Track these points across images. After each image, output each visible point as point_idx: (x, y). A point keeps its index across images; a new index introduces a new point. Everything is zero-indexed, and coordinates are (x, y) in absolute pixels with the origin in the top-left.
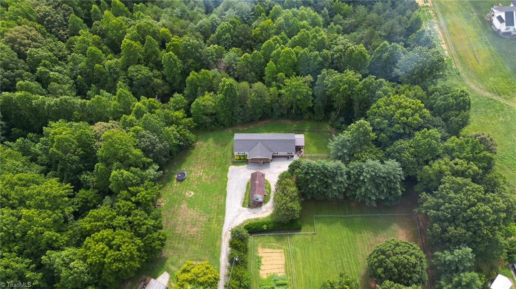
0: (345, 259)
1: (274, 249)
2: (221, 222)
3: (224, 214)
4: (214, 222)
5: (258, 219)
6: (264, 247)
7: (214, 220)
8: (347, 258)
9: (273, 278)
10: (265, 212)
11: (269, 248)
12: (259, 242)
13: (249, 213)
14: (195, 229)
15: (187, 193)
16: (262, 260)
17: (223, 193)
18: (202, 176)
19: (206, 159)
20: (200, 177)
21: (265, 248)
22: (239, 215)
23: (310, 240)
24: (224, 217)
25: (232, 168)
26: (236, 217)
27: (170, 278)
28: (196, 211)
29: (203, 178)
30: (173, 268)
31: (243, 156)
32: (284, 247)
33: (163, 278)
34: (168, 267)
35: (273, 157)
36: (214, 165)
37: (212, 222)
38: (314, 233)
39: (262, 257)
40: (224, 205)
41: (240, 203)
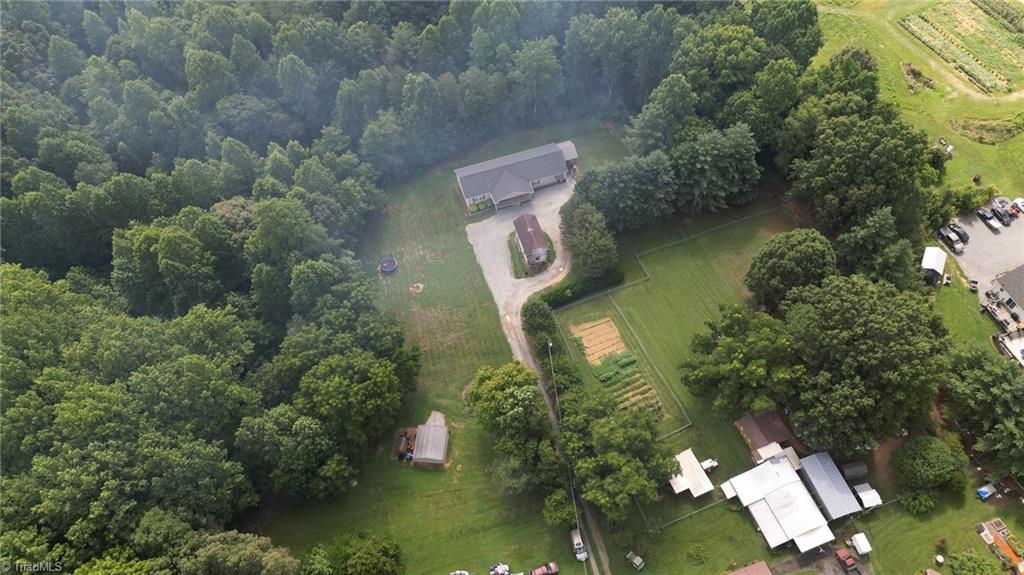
0: (709, 299)
1: (595, 320)
2: (491, 311)
3: (490, 297)
4: (480, 315)
5: (550, 287)
6: (577, 323)
7: (479, 312)
8: (710, 297)
9: (610, 360)
10: (557, 275)
11: (586, 322)
12: (568, 319)
13: (531, 284)
14: (452, 336)
15: (411, 289)
16: (584, 341)
17: (475, 268)
18: (425, 255)
19: (418, 228)
20: (423, 258)
21: (580, 323)
22: (517, 292)
23: (644, 291)
24: (493, 303)
25: (470, 228)
26: (514, 295)
27: (445, 418)
28: (441, 310)
29: (427, 258)
30: (443, 402)
31: (482, 203)
32: (608, 312)
33: (435, 421)
34: (435, 403)
35: (535, 190)
36: (437, 233)
37: (476, 316)
38: (645, 278)
39: (581, 338)
40: (485, 285)
41: (509, 275)
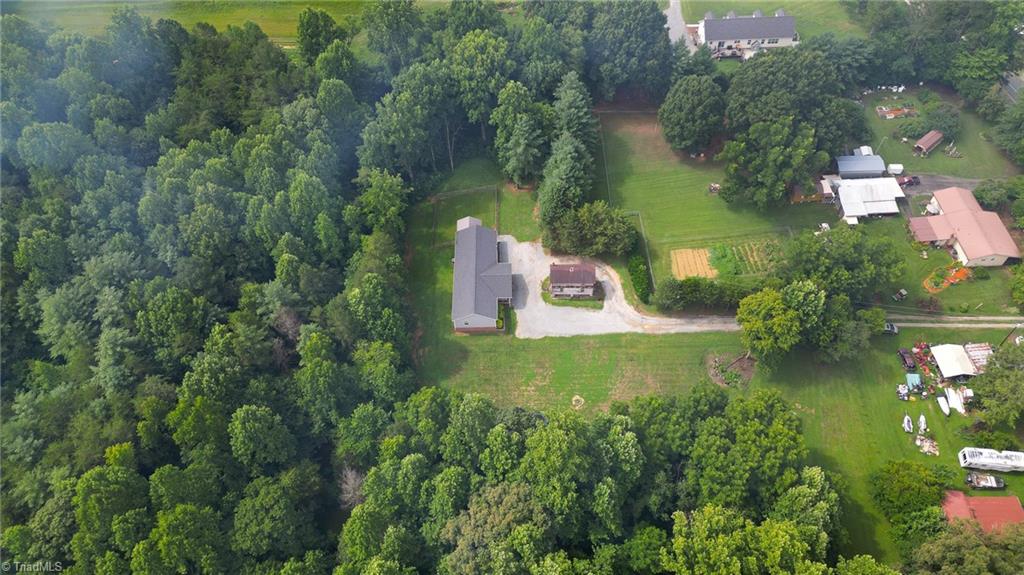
0: (672, 184)
1: (671, 261)
2: (634, 339)
3: (619, 335)
4: (635, 351)
5: (623, 285)
7: (631, 351)
8: (669, 182)
9: (715, 263)
13: (614, 298)
14: (650, 381)
15: (577, 408)
16: (690, 276)
17: (575, 342)
18: (536, 386)
19: (497, 385)
20: (538, 389)
21: (671, 272)
22: (619, 312)
24: (625, 335)
25: (521, 333)
26: (622, 315)
28: (615, 384)
29: (541, 384)
36: (511, 368)
37: (635, 354)
39: (686, 277)
40: (600, 337)
41: (596, 314)
